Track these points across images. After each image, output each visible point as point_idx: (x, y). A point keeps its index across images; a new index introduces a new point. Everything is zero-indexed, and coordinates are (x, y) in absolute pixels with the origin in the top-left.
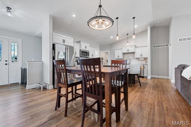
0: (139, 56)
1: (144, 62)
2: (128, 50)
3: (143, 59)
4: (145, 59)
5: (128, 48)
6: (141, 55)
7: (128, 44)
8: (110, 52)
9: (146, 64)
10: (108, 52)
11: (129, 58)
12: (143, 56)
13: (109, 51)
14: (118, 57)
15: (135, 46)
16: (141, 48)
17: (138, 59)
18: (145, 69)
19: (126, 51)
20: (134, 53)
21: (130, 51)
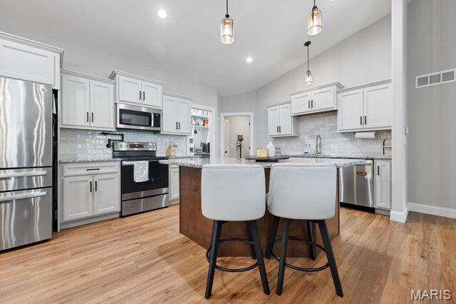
0: (356, 125)
1: (375, 149)
2: (311, 104)
3: (372, 135)
4: (382, 134)
5: (311, 96)
6: (364, 120)
7: (308, 79)
8: (255, 117)
9: (387, 156)
10: (250, 116)
11: (317, 133)
12: (370, 125)
13: (252, 114)
14: (279, 129)
15: (339, 85)
16: (361, 90)
17: (350, 135)
18: (377, 178)
19: (305, 109)
20: (335, 112)
21: (318, 107)
